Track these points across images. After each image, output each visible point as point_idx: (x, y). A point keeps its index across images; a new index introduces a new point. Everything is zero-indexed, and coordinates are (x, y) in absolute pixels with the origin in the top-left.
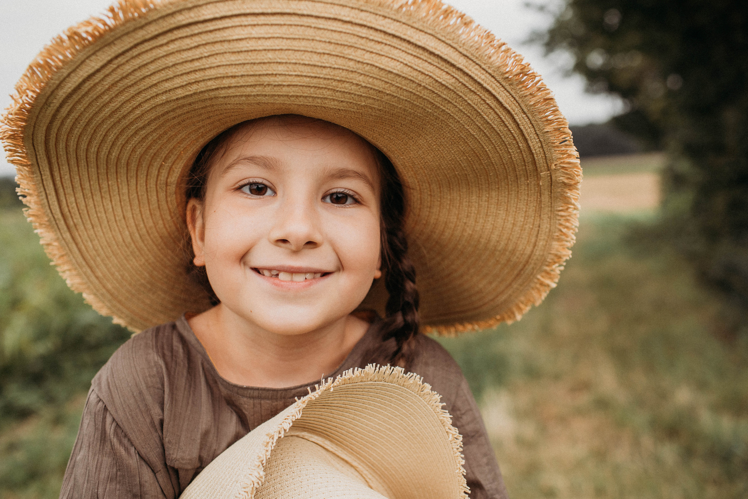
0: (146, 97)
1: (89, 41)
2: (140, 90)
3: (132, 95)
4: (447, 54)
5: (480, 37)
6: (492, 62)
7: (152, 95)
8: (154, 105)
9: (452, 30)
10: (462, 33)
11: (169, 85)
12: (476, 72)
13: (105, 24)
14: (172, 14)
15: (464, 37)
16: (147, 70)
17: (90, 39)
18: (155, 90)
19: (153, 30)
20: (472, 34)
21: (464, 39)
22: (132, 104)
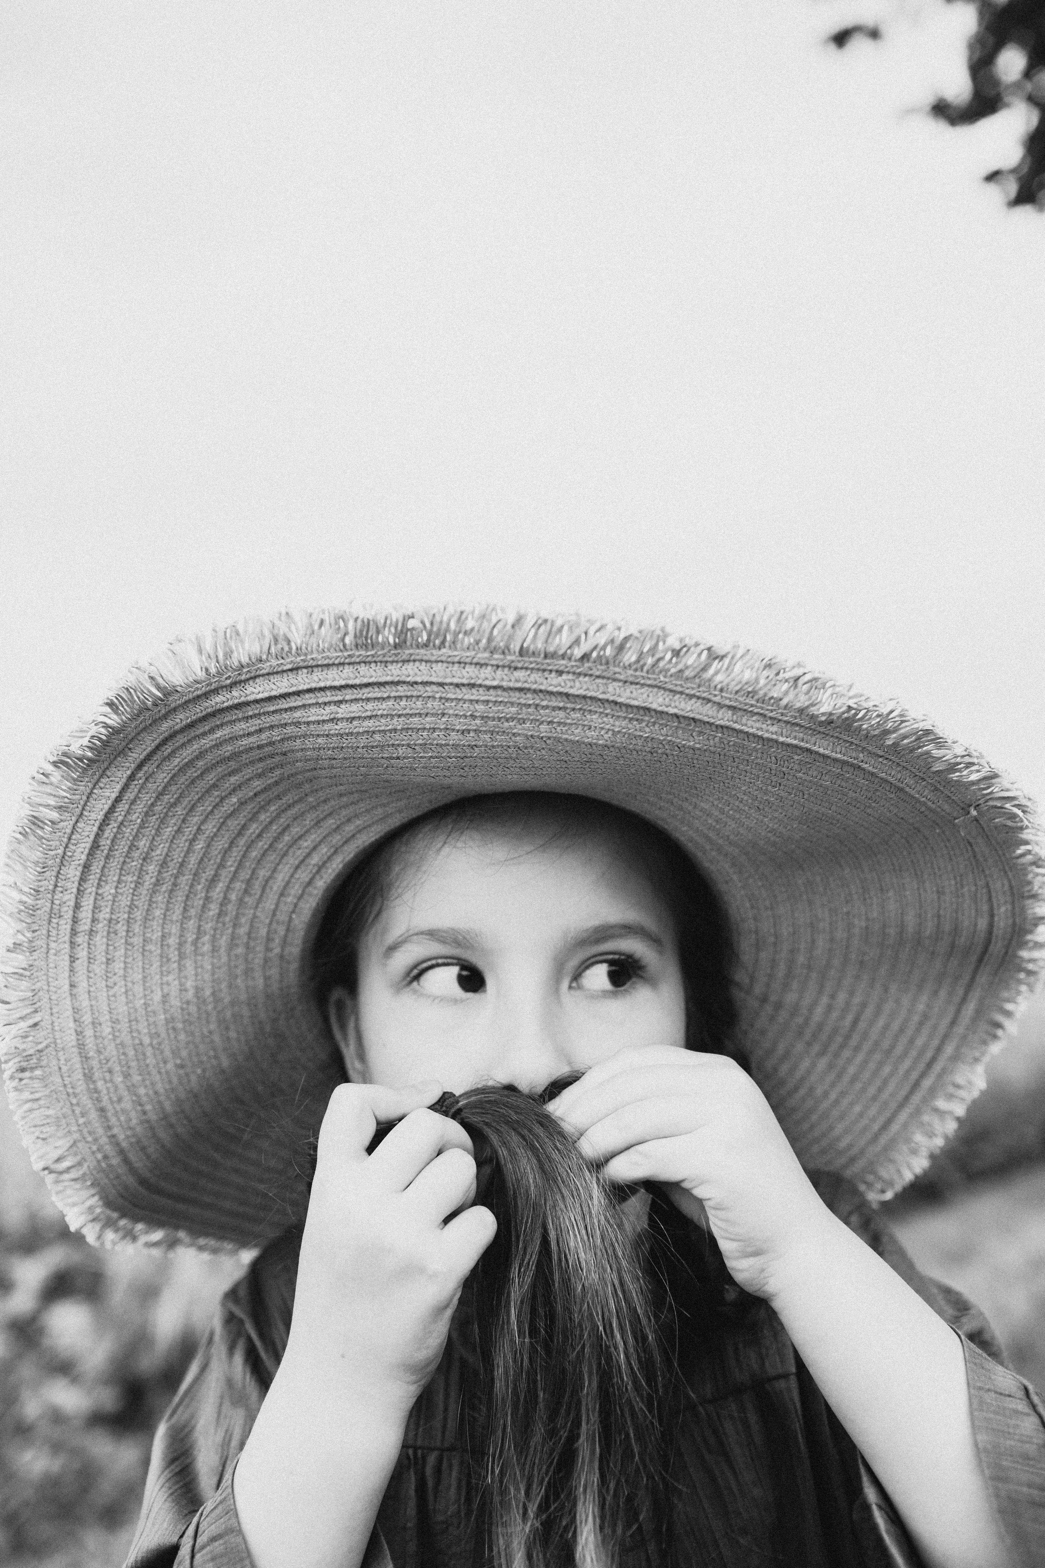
0: (205, 810)
1: (89, 760)
2: (193, 802)
3: (182, 817)
4: (691, 710)
5: (755, 670)
6: (787, 705)
7: (214, 804)
8: (221, 820)
9: (692, 674)
10: (717, 673)
11: (236, 778)
12: (758, 725)
13: (106, 726)
14: (206, 695)
15: (719, 678)
16: (194, 769)
17: (90, 754)
18: (216, 793)
19: (181, 719)
20: (737, 668)
21: (721, 682)
22: (187, 833)
